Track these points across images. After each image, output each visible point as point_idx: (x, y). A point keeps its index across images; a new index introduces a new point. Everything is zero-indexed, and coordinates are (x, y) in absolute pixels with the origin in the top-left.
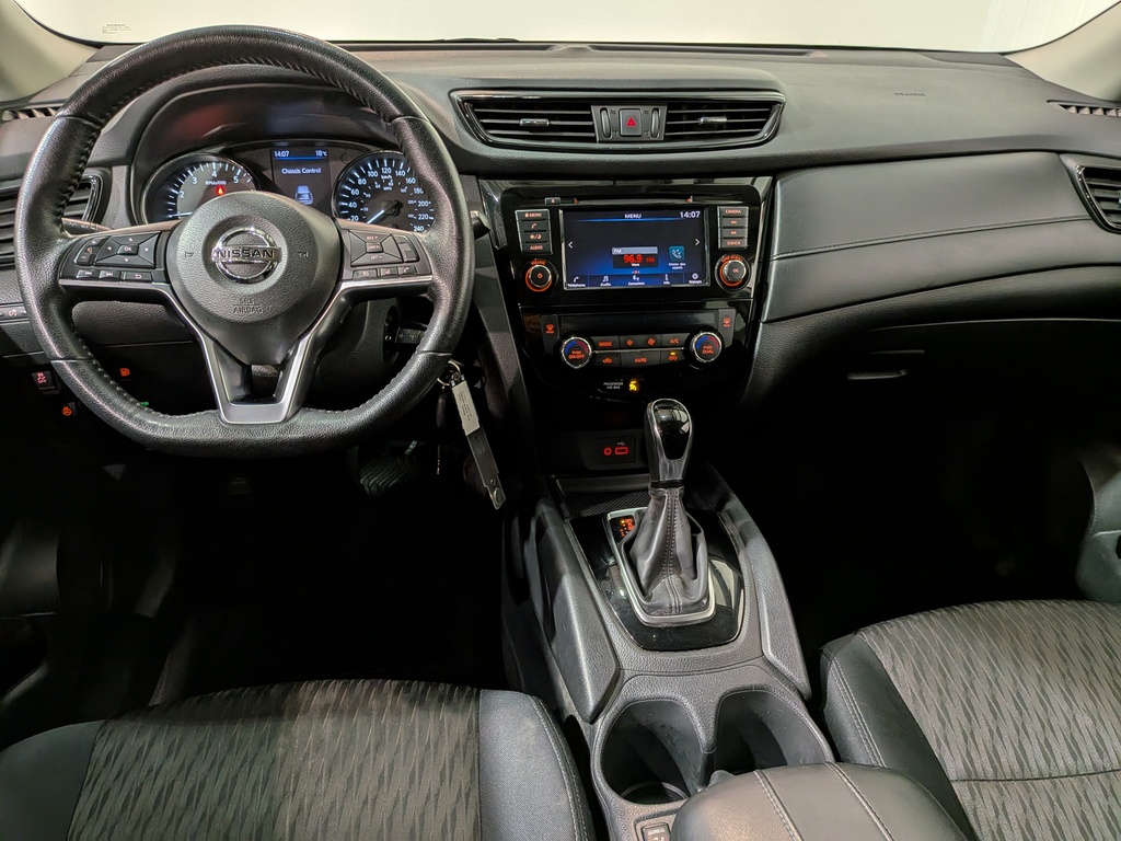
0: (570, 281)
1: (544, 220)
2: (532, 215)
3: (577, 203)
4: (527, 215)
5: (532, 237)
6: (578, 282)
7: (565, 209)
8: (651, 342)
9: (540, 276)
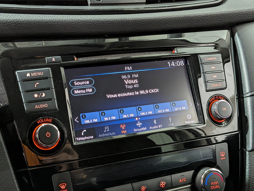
0: (78, 134)
1: (47, 78)
2: (34, 74)
3: (76, 60)
4: (28, 75)
5: (36, 96)
6: (86, 135)
7: (66, 67)
8: (163, 184)
9: (48, 134)
